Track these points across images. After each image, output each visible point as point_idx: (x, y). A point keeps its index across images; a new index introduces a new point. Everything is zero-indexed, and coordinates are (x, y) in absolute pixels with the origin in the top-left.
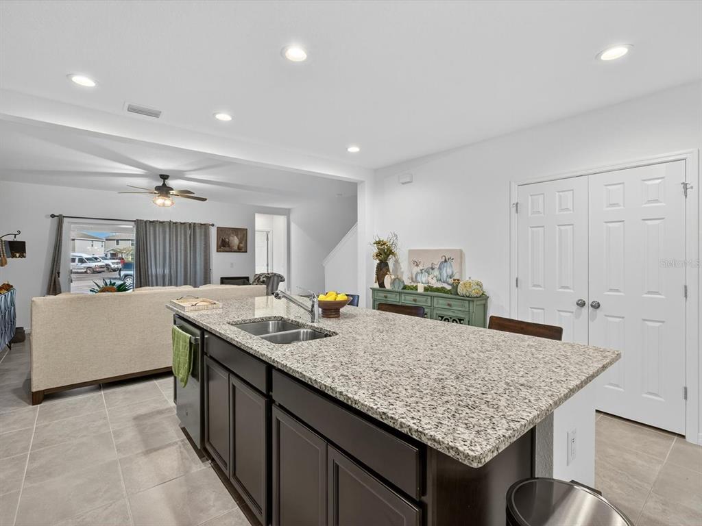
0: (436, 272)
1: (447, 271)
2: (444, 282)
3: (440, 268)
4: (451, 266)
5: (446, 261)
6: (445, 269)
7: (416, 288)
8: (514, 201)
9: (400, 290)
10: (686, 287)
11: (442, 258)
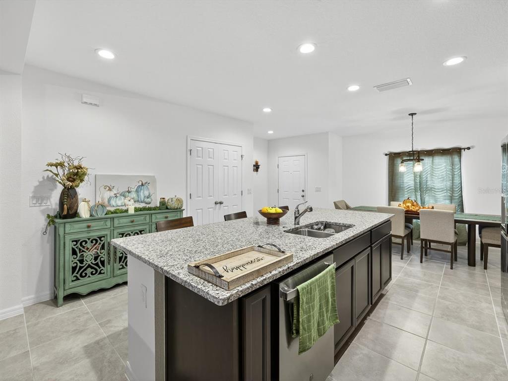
0: (134, 195)
1: (144, 193)
2: (142, 202)
3: (137, 191)
4: (148, 189)
5: (142, 185)
6: (142, 191)
7: (127, 211)
8: (189, 148)
9: (103, 216)
10: (242, 191)
11: (139, 182)
